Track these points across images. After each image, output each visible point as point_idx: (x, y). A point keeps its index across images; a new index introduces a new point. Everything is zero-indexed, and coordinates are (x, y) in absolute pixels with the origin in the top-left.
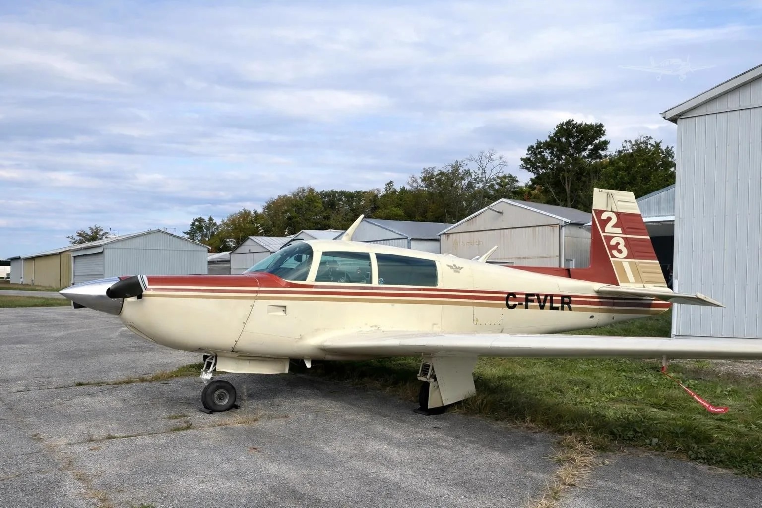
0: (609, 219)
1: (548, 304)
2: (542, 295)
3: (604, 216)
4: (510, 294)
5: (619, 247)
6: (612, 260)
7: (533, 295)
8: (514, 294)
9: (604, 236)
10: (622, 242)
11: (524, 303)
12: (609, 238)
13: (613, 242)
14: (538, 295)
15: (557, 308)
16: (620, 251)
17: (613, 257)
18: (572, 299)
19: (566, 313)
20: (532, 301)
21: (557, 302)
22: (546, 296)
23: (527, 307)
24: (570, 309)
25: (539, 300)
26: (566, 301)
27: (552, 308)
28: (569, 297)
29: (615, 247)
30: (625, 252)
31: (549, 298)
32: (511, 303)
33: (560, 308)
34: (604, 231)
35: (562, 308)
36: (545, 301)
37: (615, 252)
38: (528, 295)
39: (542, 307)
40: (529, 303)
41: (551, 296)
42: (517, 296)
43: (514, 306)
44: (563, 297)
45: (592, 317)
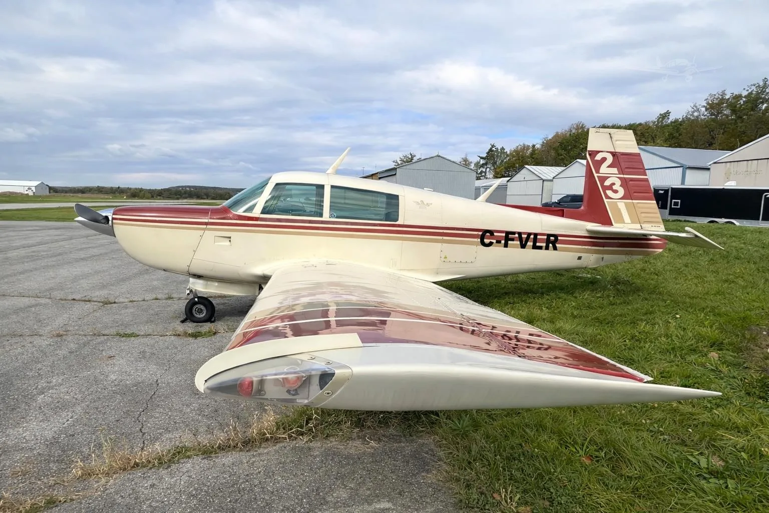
0: (604, 159)
1: (530, 244)
2: (525, 233)
3: (599, 157)
4: (485, 231)
5: (614, 187)
6: (606, 200)
7: (514, 233)
8: (491, 232)
9: (597, 176)
10: (618, 183)
11: (503, 242)
12: (603, 179)
13: (607, 183)
14: (520, 234)
15: (540, 248)
16: (616, 192)
17: (608, 197)
18: (559, 238)
19: (551, 252)
20: (513, 240)
21: (541, 241)
22: (529, 234)
23: (506, 246)
24: (555, 248)
25: (520, 239)
26: (552, 241)
27: (535, 247)
28: (556, 236)
29: (610, 187)
30: (621, 192)
31: (532, 236)
32: (487, 241)
33: (544, 248)
34: (598, 172)
35: (547, 248)
36: (527, 239)
37: (609, 193)
38: (508, 233)
39: (523, 246)
40: (509, 242)
41: (536, 235)
42: (495, 234)
43: (490, 244)
44: (549, 236)
45: (580, 258)
